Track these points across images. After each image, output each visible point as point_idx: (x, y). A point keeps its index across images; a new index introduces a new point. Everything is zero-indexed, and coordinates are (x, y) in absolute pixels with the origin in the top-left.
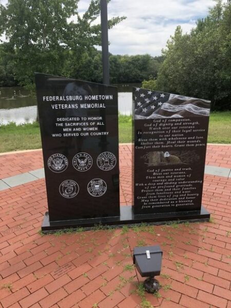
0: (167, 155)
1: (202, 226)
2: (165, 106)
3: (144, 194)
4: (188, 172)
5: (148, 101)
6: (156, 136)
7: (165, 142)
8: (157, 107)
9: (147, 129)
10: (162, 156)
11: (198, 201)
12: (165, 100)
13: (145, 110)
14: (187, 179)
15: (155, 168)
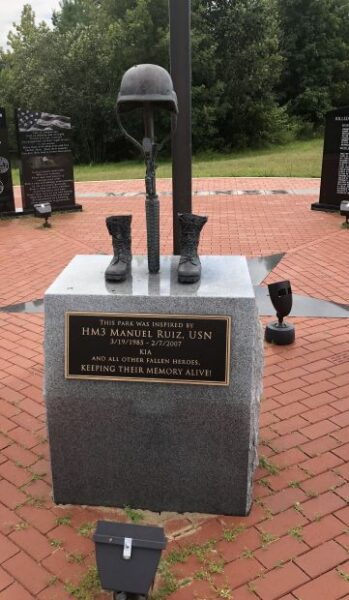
0: (45, 159)
1: (78, 214)
2: (40, 121)
3: (31, 192)
4: (62, 173)
5: (27, 118)
6: (35, 144)
7: (43, 149)
8: (34, 122)
9: (28, 139)
10: (42, 160)
11: (72, 196)
12: (39, 117)
13: (26, 125)
14: (62, 178)
15: (38, 170)
